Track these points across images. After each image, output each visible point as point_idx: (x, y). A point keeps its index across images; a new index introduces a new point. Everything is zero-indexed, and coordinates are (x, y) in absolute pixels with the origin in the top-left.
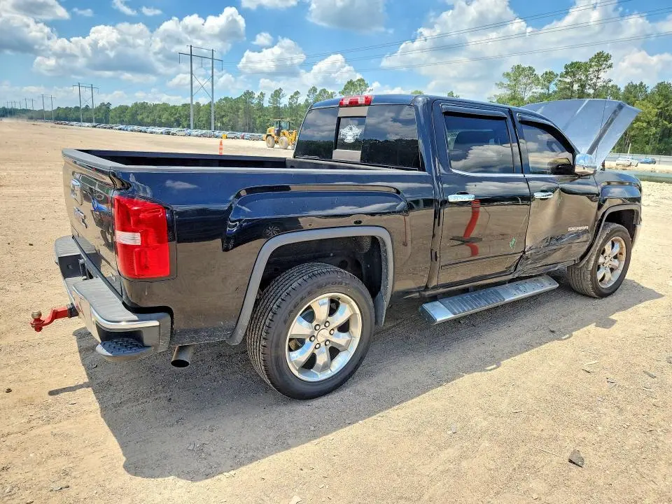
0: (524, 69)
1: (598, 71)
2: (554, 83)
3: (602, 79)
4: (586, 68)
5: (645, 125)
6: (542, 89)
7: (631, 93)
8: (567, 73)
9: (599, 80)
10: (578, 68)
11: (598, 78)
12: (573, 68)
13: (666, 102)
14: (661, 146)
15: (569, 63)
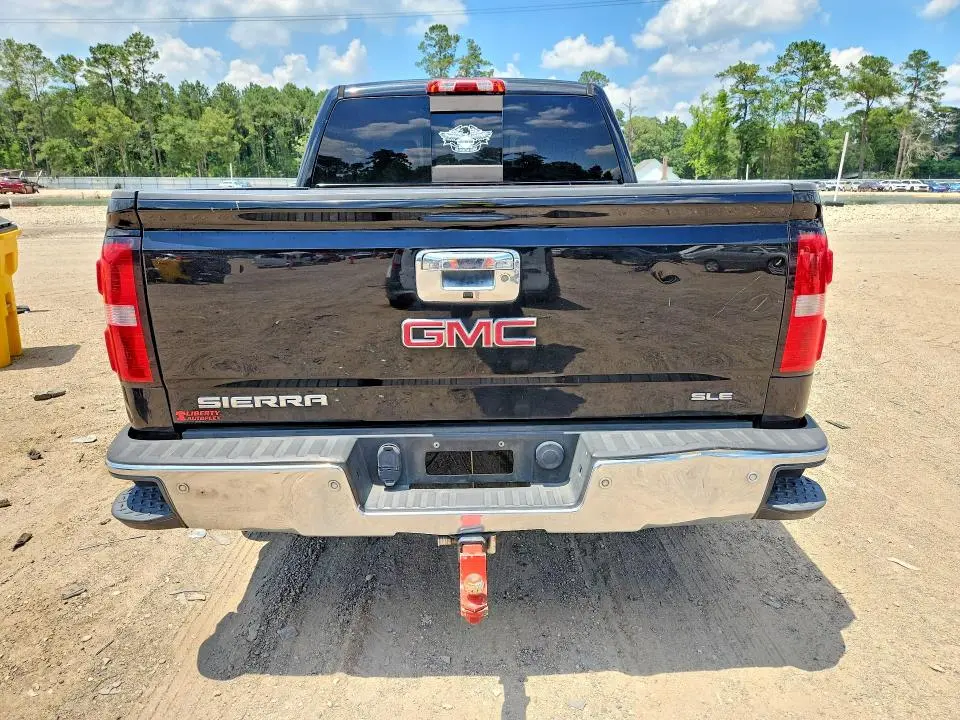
0: (20, 48)
1: (142, 61)
2: (81, 74)
3: (150, 74)
4: (123, 55)
5: (225, 139)
6: (64, 82)
7: (188, 95)
8: (96, 60)
9: (146, 75)
10: (112, 54)
11: (145, 72)
12: (103, 54)
13: (235, 109)
14: (245, 166)
15: (95, 45)
